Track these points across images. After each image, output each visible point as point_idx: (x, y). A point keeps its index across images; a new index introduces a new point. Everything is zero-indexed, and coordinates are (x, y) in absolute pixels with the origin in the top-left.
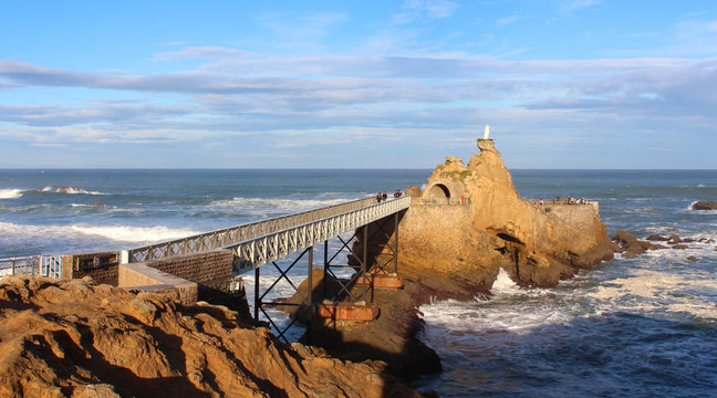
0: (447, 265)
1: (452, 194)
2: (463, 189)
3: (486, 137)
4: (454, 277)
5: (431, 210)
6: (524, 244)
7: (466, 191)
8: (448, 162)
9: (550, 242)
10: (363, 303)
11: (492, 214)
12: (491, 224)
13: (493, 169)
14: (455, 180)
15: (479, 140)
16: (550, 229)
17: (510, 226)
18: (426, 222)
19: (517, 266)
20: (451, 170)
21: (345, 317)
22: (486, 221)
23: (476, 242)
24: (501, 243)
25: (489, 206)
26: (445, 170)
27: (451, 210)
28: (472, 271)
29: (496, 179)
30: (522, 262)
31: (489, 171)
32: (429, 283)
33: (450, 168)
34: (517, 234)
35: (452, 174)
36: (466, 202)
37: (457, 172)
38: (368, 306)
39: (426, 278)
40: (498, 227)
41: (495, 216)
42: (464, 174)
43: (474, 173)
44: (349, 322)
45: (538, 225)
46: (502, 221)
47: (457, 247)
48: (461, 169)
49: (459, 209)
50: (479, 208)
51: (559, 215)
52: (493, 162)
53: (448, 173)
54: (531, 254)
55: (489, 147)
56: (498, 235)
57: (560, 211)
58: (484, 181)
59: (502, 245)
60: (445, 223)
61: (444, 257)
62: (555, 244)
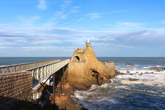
0: (81, 80)
1: (80, 59)
2: (83, 57)
3: (88, 42)
4: (82, 84)
5: (75, 64)
6: (99, 74)
7: (84, 58)
8: (78, 49)
9: (106, 73)
10: (64, 94)
11: (91, 65)
12: (91, 68)
13: (91, 52)
14: (81, 55)
15: (86, 43)
16: (105, 69)
17: (96, 68)
18: (74, 67)
19: (98, 80)
20: (79, 52)
21: (58, 100)
22: (89, 67)
23: (87, 73)
24: (93, 73)
25: (90, 62)
26: (78, 52)
27: (81, 64)
28: (87, 82)
29: (92, 54)
30: (99, 79)
31: (90, 52)
32: (76, 86)
33: (79, 51)
34: (98, 71)
35: (80, 53)
36: (84, 61)
37: (81, 52)
38: (65, 95)
39: (75, 84)
40: (93, 69)
41: (92, 65)
42: (83, 53)
43: (86, 53)
44: (59, 101)
45: (103, 68)
46: (94, 67)
47: (83, 75)
48: (82, 52)
49: (83, 63)
50: (88, 63)
51: (107, 65)
52: (91, 50)
53: (79, 53)
54: (101, 76)
55: (89, 45)
56: (93, 71)
57: (107, 64)
58: (89, 55)
59: (93, 74)
60: (79, 67)
61: (79, 78)
62: (107, 73)
